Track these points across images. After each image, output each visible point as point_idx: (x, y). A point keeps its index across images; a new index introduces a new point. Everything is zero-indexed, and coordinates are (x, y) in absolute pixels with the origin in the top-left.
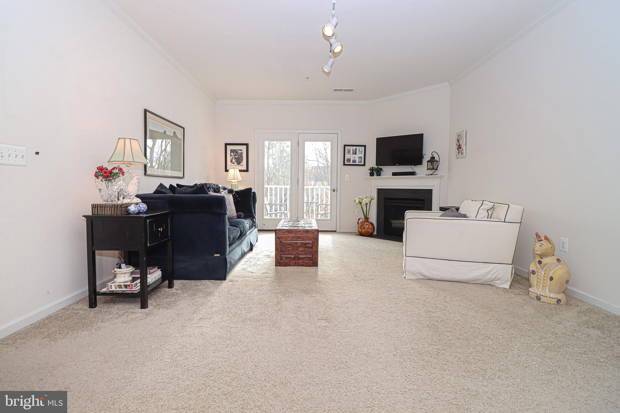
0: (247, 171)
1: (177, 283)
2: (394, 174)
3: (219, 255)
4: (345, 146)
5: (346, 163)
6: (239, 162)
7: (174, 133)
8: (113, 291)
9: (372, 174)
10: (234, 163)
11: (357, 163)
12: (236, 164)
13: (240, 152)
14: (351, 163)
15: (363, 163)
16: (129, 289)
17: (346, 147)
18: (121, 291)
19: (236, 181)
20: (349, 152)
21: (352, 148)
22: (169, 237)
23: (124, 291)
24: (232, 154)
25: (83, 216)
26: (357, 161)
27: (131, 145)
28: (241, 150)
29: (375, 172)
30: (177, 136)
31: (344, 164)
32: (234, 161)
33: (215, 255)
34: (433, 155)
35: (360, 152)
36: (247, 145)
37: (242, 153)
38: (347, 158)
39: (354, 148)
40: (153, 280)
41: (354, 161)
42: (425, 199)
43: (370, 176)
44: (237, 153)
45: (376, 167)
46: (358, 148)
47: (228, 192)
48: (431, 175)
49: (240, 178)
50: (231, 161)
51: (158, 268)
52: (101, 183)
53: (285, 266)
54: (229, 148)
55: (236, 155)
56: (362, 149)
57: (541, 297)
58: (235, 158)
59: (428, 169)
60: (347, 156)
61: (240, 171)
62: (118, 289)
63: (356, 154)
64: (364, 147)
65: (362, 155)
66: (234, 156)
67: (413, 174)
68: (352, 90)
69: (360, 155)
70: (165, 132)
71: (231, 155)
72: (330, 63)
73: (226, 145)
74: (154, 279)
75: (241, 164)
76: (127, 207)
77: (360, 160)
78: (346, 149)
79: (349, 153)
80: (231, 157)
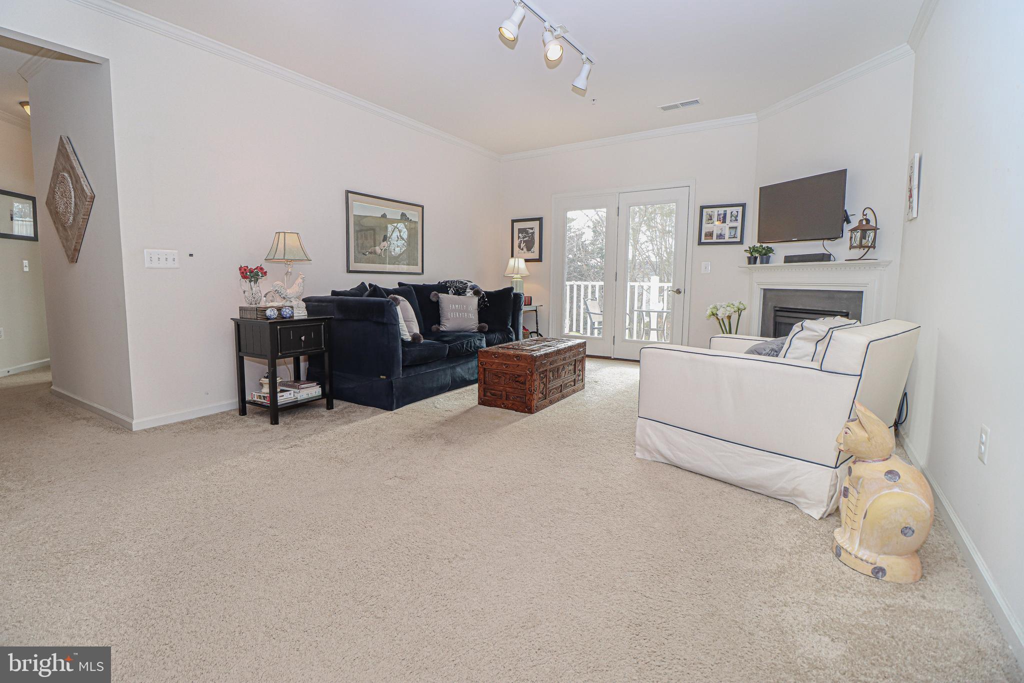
0: (540, 260)
1: (339, 405)
2: (789, 259)
3: (385, 377)
4: (702, 208)
5: (703, 240)
6: (529, 247)
7: (403, 215)
8: (255, 401)
9: (752, 260)
10: (522, 249)
11: (727, 239)
12: (525, 249)
13: (531, 231)
14: (714, 240)
15: (738, 239)
16: (266, 401)
17: (705, 210)
18: (260, 402)
19: (518, 276)
20: (710, 218)
21: (716, 210)
22: (323, 349)
23: (263, 402)
24: (520, 235)
25: (231, 319)
26: (727, 236)
27: (285, 240)
28: (532, 229)
29: (760, 256)
30: (408, 218)
31: (700, 243)
32: (523, 245)
33: (381, 377)
34: (866, 215)
35: (733, 218)
36: (540, 220)
37: (533, 233)
38: (707, 231)
39: (721, 210)
40: (303, 397)
41: (720, 236)
42: (850, 313)
43: (750, 263)
44: (527, 233)
45: (758, 245)
46: (729, 210)
47: (473, 292)
48: (860, 259)
49: (526, 273)
50: (519, 247)
51: (318, 384)
52: (246, 284)
53: (490, 405)
54: (518, 226)
55: (525, 237)
56: (737, 212)
57: (842, 551)
58: (524, 242)
59: (851, 247)
60: (706, 228)
61: (527, 261)
62: (259, 400)
63: (724, 221)
64: (741, 207)
65: (738, 224)
66: (523, 238)
67: (825, 257)
68: (697, 102)
69: (734, 224)
70: (384, 216)
71: (519, 237)
72: (584, 73)
73: (513, 221)
74: (306, 396)
75: (532, 250)
76: (266, 311)
77: (733, 234)
78: (704, 214)
79: (710, 221)
80: (519, 240)
